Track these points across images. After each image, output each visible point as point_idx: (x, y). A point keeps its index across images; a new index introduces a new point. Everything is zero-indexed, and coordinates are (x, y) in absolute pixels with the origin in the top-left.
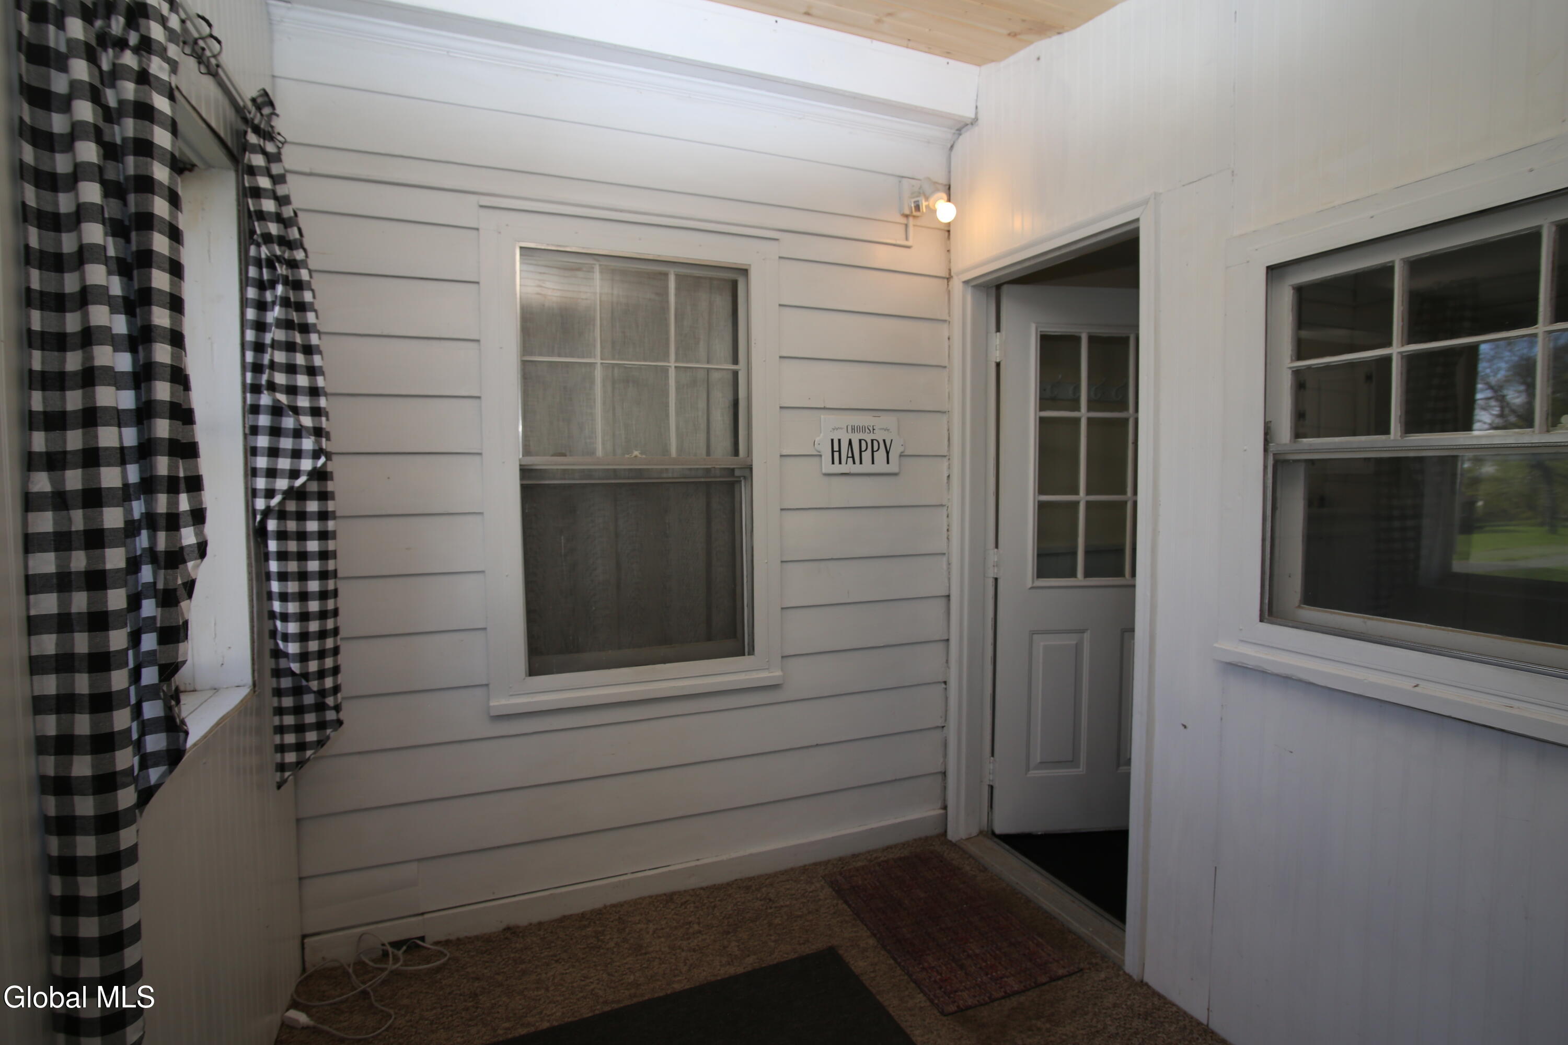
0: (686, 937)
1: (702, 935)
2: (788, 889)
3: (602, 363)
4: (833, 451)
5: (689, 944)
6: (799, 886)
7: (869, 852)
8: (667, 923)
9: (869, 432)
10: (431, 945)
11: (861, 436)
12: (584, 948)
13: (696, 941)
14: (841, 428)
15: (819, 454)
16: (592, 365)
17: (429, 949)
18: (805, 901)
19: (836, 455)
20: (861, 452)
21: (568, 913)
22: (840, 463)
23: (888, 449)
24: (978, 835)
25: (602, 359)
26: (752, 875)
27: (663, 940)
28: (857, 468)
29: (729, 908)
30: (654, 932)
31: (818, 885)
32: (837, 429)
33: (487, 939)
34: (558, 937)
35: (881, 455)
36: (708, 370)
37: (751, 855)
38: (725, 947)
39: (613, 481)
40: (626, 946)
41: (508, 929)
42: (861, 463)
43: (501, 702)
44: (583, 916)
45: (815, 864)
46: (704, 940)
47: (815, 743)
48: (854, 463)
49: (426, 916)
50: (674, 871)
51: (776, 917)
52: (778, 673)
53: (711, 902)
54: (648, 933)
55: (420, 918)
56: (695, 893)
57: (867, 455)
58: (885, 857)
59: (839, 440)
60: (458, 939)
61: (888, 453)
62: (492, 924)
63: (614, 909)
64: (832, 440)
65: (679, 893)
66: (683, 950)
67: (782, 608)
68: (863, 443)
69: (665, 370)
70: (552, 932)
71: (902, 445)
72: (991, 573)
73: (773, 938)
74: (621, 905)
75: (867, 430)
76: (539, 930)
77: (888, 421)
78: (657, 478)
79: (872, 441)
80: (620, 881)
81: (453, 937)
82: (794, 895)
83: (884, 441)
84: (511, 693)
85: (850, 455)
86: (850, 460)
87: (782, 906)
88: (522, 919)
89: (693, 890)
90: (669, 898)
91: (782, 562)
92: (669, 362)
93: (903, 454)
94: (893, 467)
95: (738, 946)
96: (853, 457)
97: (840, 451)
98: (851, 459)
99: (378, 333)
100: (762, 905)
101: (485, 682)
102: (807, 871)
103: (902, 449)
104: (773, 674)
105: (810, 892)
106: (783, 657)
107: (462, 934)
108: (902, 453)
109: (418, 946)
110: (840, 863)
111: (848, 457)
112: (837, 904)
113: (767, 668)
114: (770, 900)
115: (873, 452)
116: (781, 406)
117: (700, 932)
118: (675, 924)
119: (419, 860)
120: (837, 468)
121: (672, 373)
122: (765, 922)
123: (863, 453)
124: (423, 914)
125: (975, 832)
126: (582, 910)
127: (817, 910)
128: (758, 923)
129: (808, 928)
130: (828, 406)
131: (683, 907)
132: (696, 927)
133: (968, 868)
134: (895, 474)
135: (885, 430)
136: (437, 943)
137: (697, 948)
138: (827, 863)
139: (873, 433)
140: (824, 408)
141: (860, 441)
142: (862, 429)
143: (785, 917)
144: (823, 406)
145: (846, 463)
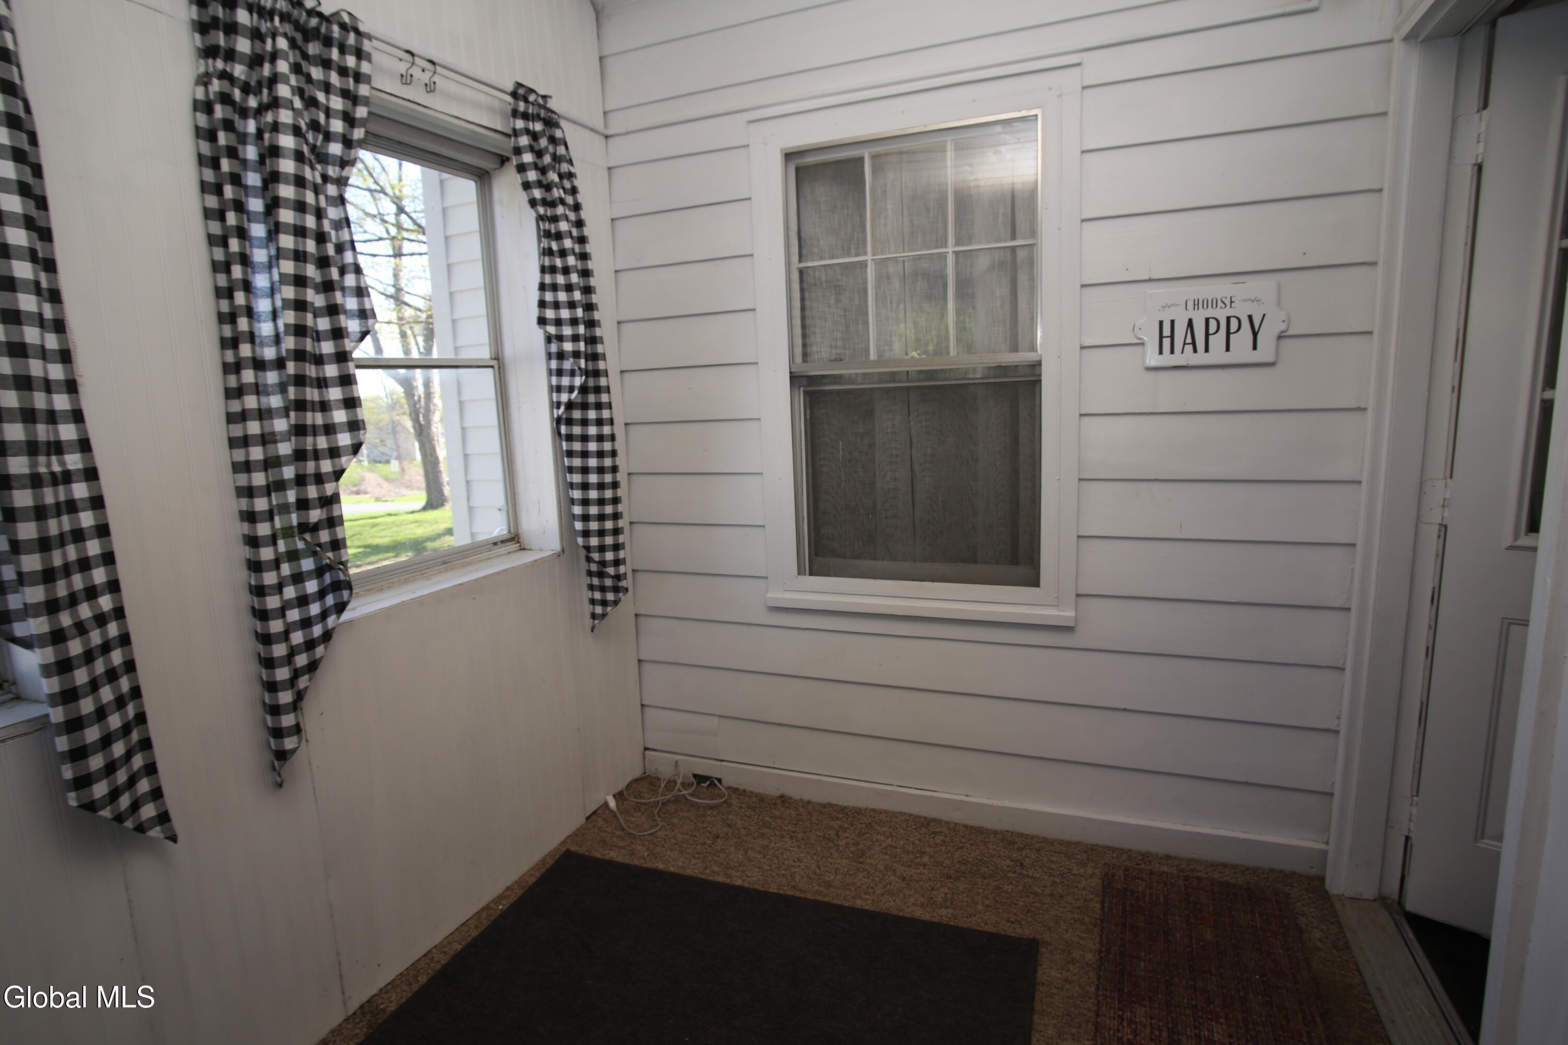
0: (909, 864)
1: (924, 868)
2: (1052, 862)
3: (873, 260)
4: (1161, 337)
5: (905, 871)
6: (1068, 863)
7: (1190, 861)
8: (904, 844)
9: (1223, 306)
10: (725, 788)
11: (1210, 313)
12: (820, 836)
13: (913, 871)
14: (1177, 305)
15: (1140, 341)
16: (864, 265)
17: (721, 790)
18: (1058, 881)
19: (1166, 342)
20: (1207, 335)
21: (833, 801)
22: (1172, 352)
23: (1257, 329)
24: (1375, 900)
25: (873, 255)
26: (1027, 832)
27: (887, 857)
28: (1201, 358)
29: (973, 855)
30: (886, 848)
31: (1090, 871)
32: (1169, 307)
33: (762, 799)
34: (810, 819)
35: (1242, 339)
36: (1013, 249)
37: (1025, 810)
38: (933, 889)
39: (891, 385)
40: (853, 849)
41: (782, 796)
42: (1207, 350)
43: (779, 596)
44: (843, 809)
45: (1109, 848)
46: (921, 873)
47: (1122, 707)
48: (1195, 351)
49: (724, 763)
50: (938, 798)
51: (1011, 884)
52: (1071, 613)
53: (961, 843)
54: (880, 845)
55: (719, 763)
56: (954, 827)
57: (1218, 341)
58: (1206, 873)
59: (1173, 322)
60: (744, 791)
61: (1255, 334)
62: (771, 788)
63: (872, 813)
64: (1161, 323)
65: (939, 822)
66: (895, 874)
67: (1079, 537)
68: (1213, 324)
69: (943, 257)
70: (809, 813)
71: (1284, 321)
72: (1434, 517)
73: (987, 902)
74: (880, 812)
75: (1220, 304)
76: (803, 807)
77: (1264, 287)
78: (961, 379)
79: (1228, 319)
80: (882, 790)
81: (741, 788)
82: (1052, 870)
83: (1250, 317)
84: (785, 588)
85: (1189, 340)
86: (1189, 348)
87: (1028, 876)
88: (797, 793)
89: (956, 824)
90: (926, 822)
91: (1080, 480)
92: (946, 247)
93: (1283, 334)
94: (1265, 352)
95: (947, 894)
96: (1194, 343)
97: (1172, 337)
98: (1191, 346)
99: (677, 261)
100: (1008, 866)
101: (765, 576)
102: (1091, 851)
103: (1283, 327)
104: (1065, 614)
105: (1074, 875)
106: (1078, 595)
107: (748, 788)
108: (1282, 332)
109: (715, 785)
110: (1140, 858)
111: (1185, 344)
112: (1091, 900)
113: (1056, 604)
114: (1022, 864)
115: (1228, 334)
116: (1083, 283)
117: (925, 865)
118: (910, 849)
119: (720, 716)
120: (1167, 359)
121: (951, 260)
122: (995, 883)
123: (1211, 337)
124: (722, 761)
125: (1369, 892)
126: (846, 804)
127: (1061, 897)
128: (986, 881)
129: (1033, 909)
130: (1155, 277)
131: (932, 836)
132: (926, 859)
133: (1317, 934)
134: (1271, 364)
135: (1253, 301)
136: (729, 788)
137: (908, 878)
138: (1122, 851)
139: (1231, 307)
140: (1150, 280)
141: (1207, 320)
142: (1214, 303)
143: (1020, 888)
144: (1147, 278)
145: (1182, 352)
